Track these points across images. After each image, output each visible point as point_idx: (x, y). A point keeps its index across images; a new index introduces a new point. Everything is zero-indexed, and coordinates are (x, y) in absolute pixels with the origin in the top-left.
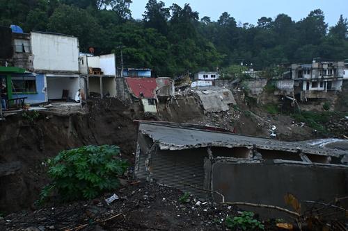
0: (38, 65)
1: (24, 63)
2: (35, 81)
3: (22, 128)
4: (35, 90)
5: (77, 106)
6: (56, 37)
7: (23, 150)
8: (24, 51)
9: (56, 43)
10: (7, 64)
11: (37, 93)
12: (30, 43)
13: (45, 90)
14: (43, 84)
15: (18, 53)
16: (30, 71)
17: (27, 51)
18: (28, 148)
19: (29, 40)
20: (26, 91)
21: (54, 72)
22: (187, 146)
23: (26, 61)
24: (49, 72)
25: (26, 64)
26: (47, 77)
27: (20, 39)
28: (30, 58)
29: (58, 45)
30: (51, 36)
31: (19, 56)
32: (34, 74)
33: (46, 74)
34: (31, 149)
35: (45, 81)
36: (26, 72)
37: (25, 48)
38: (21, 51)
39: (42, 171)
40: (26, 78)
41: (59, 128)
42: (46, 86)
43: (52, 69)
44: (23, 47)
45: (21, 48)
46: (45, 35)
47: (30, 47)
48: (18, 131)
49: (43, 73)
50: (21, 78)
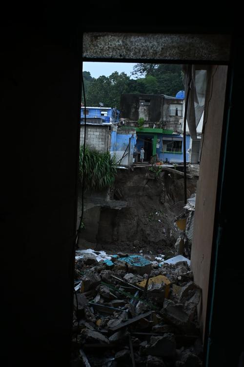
1: (174, 126)
2: (182, 142)
3: (149, 180)
4: (181, 151)
8: (177, 114)
10: (154, 126)
11: (182, 154)
12: (182, 107)
13: (189, 151)
15: (171, 116)
16: (178, 132)
17: (179, 114)
18: (150, 197)
19: (182, 104)
20: (173, 151)
23: (177, 124)
25: (176, 126)
27: (175, 104)
28: (180, 121)
31: (172, 119)
32: (182, 136)
34: (152, 199)
35: (191, 143)
36: (174, 133)
37: (178, 111)
38: (174, 115)
39: (153, 219)
40: (175, 139)
42: (191, 147)
44: (177, 111)
45: (175, 112)
47: (182, 111)
48: (145, 182)
49: (189, 135)
50: (170, 139)
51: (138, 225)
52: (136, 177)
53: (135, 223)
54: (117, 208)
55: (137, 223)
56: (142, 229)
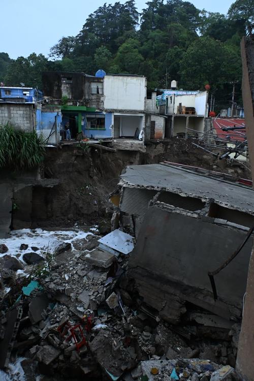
0: (108, 104)
1: (96, 103)
2: (104, 118)
3: (77, 156)
4: (104, 127)
5: (139, 144)
6: (125, 78)
7: (76, 173)
8: (98, 92)
9: (125, 84)
10: (78, 104)
11: (105, 130)
12: (103, 85)
13: (112, 127)
14: (110, 122)
15: (93, 94)
16: (101, 110)
17: (100, 93)
18: (79, 172)
19: (102, 82)
20: (97, 127)
21: (120, 111)
22: (138, 186)
23: (99, 101)
24: (116, 111)
25: (98, 104)
26: (115, 116)
27: (95, 82)
28: (102, 99)
29: (126, 85)
30: (121, 78)
31: (94, 97)
32: (104, 113)
33: (113, 112)
34: (82, 174)
35: (113, 119)
36: (97, 111)
38: (96, 93)
39: (84, 192)
40: (98, 116)
41: (123, 162)
42: (113, 123)
43: (120, 108)
44: (98, 89)
45: (96, 90)
46: (116, 77)
47: (102, 89)
48: (73, 158)
49: (110, 112)
50: (93, 116)
51: (71, 200)
52: (64, 155)
53: (67, 198)
54: (49, 186)
55: (70, 198)
56: (75, 203)
